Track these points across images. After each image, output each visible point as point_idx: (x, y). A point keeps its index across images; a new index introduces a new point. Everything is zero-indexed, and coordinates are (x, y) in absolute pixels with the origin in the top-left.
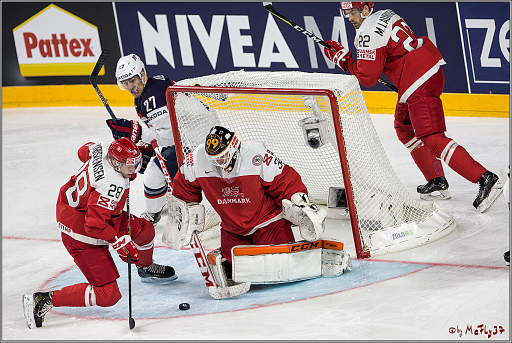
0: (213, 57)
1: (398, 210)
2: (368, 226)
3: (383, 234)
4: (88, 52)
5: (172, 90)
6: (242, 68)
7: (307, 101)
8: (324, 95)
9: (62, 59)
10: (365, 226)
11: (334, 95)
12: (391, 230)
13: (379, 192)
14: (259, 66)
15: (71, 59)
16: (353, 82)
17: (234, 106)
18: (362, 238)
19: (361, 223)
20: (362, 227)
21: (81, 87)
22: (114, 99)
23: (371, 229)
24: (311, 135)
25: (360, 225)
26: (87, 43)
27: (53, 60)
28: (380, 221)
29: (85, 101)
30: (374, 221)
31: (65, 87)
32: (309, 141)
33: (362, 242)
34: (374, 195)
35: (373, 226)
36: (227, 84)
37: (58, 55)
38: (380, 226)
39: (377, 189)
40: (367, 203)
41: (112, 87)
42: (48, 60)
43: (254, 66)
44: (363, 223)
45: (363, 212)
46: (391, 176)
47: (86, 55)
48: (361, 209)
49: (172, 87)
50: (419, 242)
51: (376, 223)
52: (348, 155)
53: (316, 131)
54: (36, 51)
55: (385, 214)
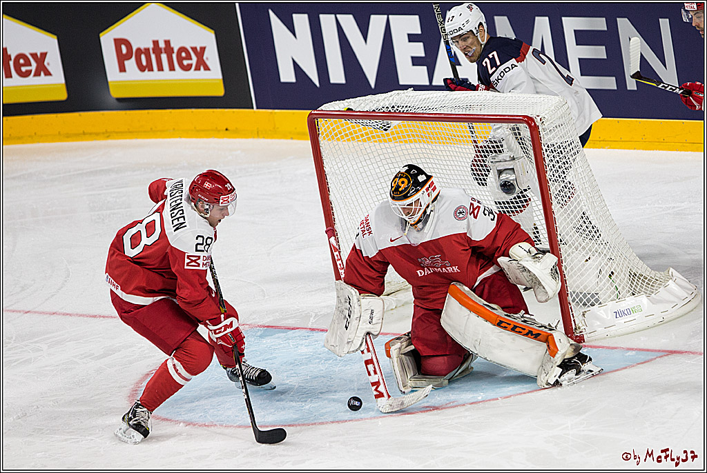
0: (371, 73)
1: (622, 279)
2: (581, 300)
3: (602, 311)
4: (202, 65)
5: (315, 116)
6: (410, 86)
7: (499, 131)
8: (521, 123)
9: (167, 74)
10: (577, 300)
11: (535, 124)
12: (612, 306)
13: (597, 254)
14: (434, 84)
15: (179, 73)
16: (561, 105)
17: (399, 137)
18: (573, 317)
19: (572, 296)
20: (573, 301)
21: (192, 112)
22: (237, 128)
23: (585, 304)
24: (504, 177)
25: (570, 299)
26: (200, 53)
27: (155, 75)
28: (597, 294)
29: (198, 131)
30: (589, 294)
31: (171, 112)
32: (501, 186)
33: (573, 322)
34: (589, 259)
35: (588, 300)
36: (390, 109)
37: (161, 68)
38: (597, 300)
39: (593, 250)
40: (580, 269)
41: (234, 112)
42: (147, 75)
43: (428, 84)
44: (574, 295)
45: (575, 281)
46: (612, 232)
47: (199, 69)
48: (572, 277)
49: (316, 112)
50: (651, 321)
51: (593, 296)
52: (553, 204)
53: (511, 172)
54: (131, 64)
55: (605, 283)
